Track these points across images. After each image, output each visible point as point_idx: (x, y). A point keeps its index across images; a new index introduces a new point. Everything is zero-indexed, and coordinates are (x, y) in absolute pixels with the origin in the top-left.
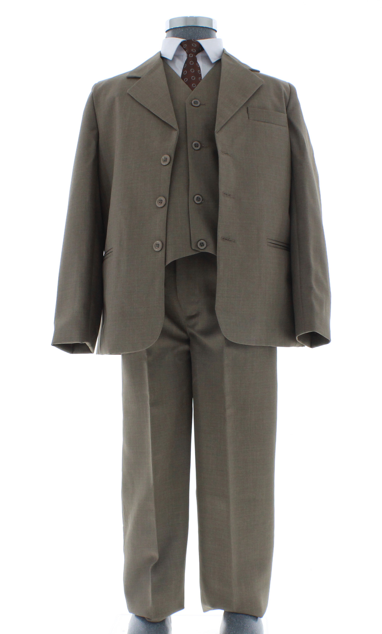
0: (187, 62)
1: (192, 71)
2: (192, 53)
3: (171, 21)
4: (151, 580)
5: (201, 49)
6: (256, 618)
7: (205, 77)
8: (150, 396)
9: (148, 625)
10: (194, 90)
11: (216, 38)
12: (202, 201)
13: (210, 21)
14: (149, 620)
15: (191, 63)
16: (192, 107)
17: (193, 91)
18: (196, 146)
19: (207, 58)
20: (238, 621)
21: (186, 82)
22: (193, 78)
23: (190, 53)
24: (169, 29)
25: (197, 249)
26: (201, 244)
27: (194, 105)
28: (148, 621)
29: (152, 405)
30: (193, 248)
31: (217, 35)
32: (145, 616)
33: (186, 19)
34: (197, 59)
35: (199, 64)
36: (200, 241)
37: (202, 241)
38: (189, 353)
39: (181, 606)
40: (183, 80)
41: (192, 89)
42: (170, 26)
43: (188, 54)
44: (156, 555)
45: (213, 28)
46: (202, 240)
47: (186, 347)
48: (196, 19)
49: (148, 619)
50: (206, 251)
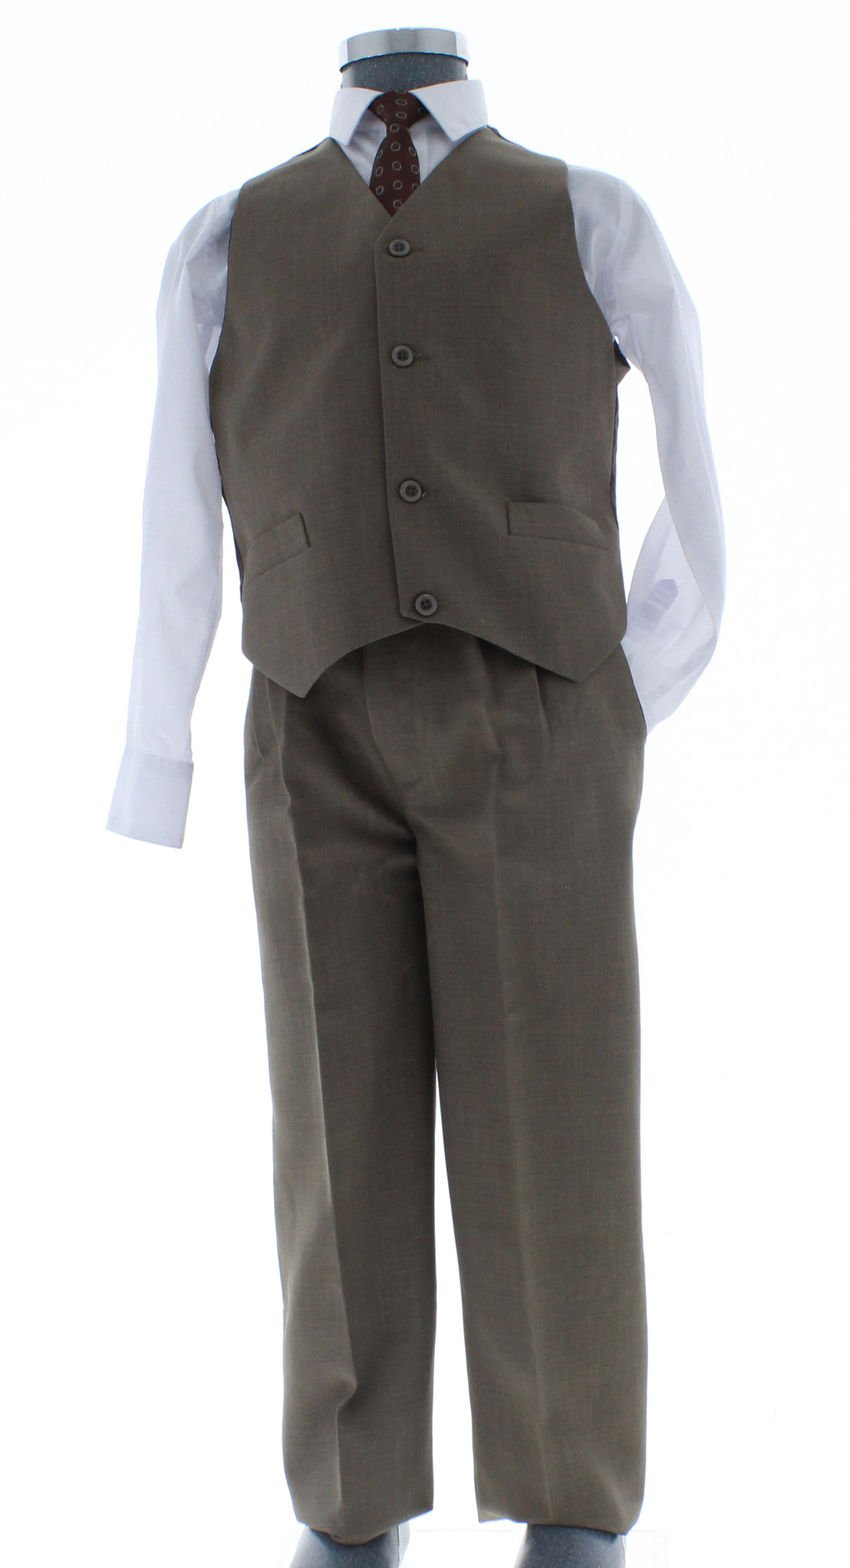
0: (384, 146)
1: (397, 166)
2: (398, 121)
3: (351, 43)
4: (339, 1440)
5: (420, 112)
6: (611, 1535)
7: (425, 180)
8: (315, 986)
9: (334, 1552)
10: (397, 214)
11: (466, 78)
12: (422, 494)
13: (451, 37)
14: (337, 1540)
15: (396, 147)
16: (391, 258)
17: (393, 219)
18: (400, 358)
19: (437, 131)
20: (555, 1540)
21: (377, 197)
22: (398, 185)
23: (392, 123)
24: (346, 62)
25: (414, 617)
26: (423, 603)
27: (394, 252)
28: (335, 1542)
29: (320, 1008)
30: (404, 615)
31: (470, 71)
32: (328, 1531)
33: (391, 35)
34: (412, 136)
35: (416, 147)
36: (422, 596)
37: (426, 595)
38: (413, 876)
39: (423, 1502)
40: (374, 192)
41: (392, 212)
42: (348, 56)
43: (388, 125)
44: (349, 1378)
45: (459, 55)
46: (427, 593)
47: (407, 860)
48: (415, 34)
49: (336, 1537)
50: (439, 620)
